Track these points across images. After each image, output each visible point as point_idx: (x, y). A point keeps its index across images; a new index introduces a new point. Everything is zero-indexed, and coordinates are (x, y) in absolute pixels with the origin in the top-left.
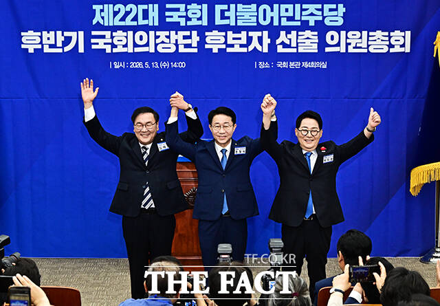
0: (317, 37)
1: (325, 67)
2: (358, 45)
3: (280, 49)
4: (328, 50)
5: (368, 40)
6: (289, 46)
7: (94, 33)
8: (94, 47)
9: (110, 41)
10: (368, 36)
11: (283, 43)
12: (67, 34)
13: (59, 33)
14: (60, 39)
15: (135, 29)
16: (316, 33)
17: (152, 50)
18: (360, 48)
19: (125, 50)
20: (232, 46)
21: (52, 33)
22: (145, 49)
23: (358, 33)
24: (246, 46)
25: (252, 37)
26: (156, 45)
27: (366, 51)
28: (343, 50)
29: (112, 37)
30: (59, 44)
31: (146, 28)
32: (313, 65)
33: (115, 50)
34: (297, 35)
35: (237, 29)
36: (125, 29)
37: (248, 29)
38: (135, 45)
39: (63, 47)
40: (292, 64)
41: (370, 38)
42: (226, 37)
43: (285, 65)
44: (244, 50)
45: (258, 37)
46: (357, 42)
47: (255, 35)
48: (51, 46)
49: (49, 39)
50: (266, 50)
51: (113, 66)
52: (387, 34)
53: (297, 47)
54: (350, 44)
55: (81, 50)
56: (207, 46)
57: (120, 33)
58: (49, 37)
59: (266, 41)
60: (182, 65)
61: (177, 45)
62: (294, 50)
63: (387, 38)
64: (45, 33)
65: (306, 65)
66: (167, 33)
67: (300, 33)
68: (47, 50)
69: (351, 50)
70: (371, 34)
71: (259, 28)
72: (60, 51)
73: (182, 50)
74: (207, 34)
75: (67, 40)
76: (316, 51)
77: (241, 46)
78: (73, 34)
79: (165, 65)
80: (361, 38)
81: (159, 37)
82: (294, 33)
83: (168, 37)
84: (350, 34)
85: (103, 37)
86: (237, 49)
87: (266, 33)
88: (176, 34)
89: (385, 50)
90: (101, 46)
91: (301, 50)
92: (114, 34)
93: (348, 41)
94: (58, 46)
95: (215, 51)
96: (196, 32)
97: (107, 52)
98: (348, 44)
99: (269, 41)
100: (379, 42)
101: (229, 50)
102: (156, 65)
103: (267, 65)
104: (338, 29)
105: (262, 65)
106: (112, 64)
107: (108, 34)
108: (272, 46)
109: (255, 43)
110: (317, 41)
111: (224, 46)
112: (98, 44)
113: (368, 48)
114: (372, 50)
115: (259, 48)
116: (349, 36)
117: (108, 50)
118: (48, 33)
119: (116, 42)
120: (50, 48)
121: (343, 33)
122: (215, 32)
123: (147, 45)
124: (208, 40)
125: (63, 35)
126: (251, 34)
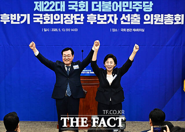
0: (140, 17)
1: (143, 31)
2: (159, 21)
3: (122, 23)
4: (145, 23)
5: (164, 19)
6: (127, 21)
7: (34, 15)
8: (34, 21)
9: (42, 19)
10: (164, 17)
11: (124, 20)
12: (22, 15)
13: (18, 15)
14: (19, 18)
15: (54, 13)
16: (139, 15)
17: (62, 23)
18: (160, 22)
19: (49, 23)
20: (100, 21)
21: (15, 15)
22: (59, 22)
23: (159, 15)
24: (106, 21)
25: (109, 17)
26: (64, 21)
27: (163, 23)
28: (152, 23)
29: (43, 17)
30: (18, 20)
31: (59, 13)
32: (138, 30)
33: (44, 23)
34: (131, 16)
35: (102, 13)
36: (49, 13)
37: (107, 13)
38: (54, 21)
39: (20, 22)
40: (128, 30)
41: (165, 18)
42: (97, 17)
43: (124, 30)
44: (105, 23)
45: (112, 17)
46: (159, 19)
47: (110, 16)
48: (14, 21)
49: (13, 17)
50: (115, 23)
51: (44, 30)
52: (173, 15)
53: (130, 22)
54: (155, 20)
55: (29, 23)
56: (88, 21)
57: (47, 15)
58: (13, 16)
59: (116, 19)
60: (76, 30)
61: (74, 20)
62: (129, 23)
63: (173, 18)
64: (11, 15)
65: (135, 30)
66: (69, 15)
67: (132, 15)
68: (12, 22)
69: (156, 23)
70: (165, 15)
71: (112, 12)
72: (19, 23)
73: (76, 23)
74: (88, 15)
75: (22, 18)
76: (139, 23)
77: (104, 21)
78: (25, 15)
79: (68, 30)
80: (160, 17)
81: (65, 16)
82: (129, 15)
83: (70, 17)
84: (155, 15)
85: (39, 17)
86: (102, 23)
87: (116, 15)
88: (73, 15)
89: (172, 23)
90: (38, 21)
91: (132, 23)
92: (44, 15)
93: (155, 19)
94: (17, 21)
95: (92, 23)
96: (83, 14)
97: (41, 24)
98: (154, 20)
99: (117, 19)
100: (169, 19)
101: (98, 23)
102: (63, 30)
103: (116, 30)
104: (150, 13)
105: (114, 30)
106: (43, 29)
107: (41, 15)
108: (119, 21)
109: (110, 20)
110: (140, 19)
111: (96, 21)
112: (36, 20)
113: (164, 22)
114: (165, 23)
115: (112, 22)
116: (155, 17)
117: (41, 23)
118: (13, 15)
119: (45, 19)
120: (14, 22)
121: (152, 15)
122: (92, 15)
123: (60, 20)
124: (88, 18)
125: (20, 16)
126: (108, 15)
